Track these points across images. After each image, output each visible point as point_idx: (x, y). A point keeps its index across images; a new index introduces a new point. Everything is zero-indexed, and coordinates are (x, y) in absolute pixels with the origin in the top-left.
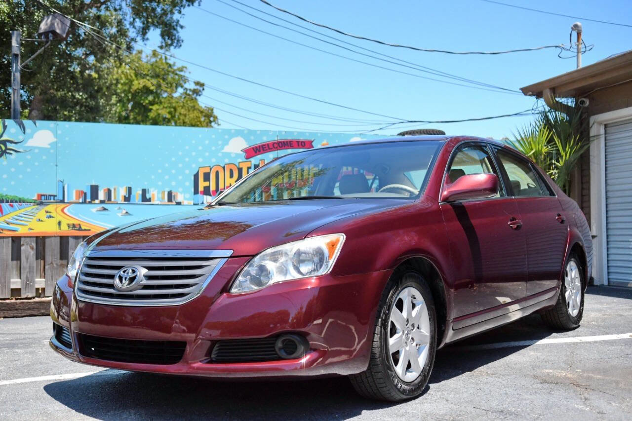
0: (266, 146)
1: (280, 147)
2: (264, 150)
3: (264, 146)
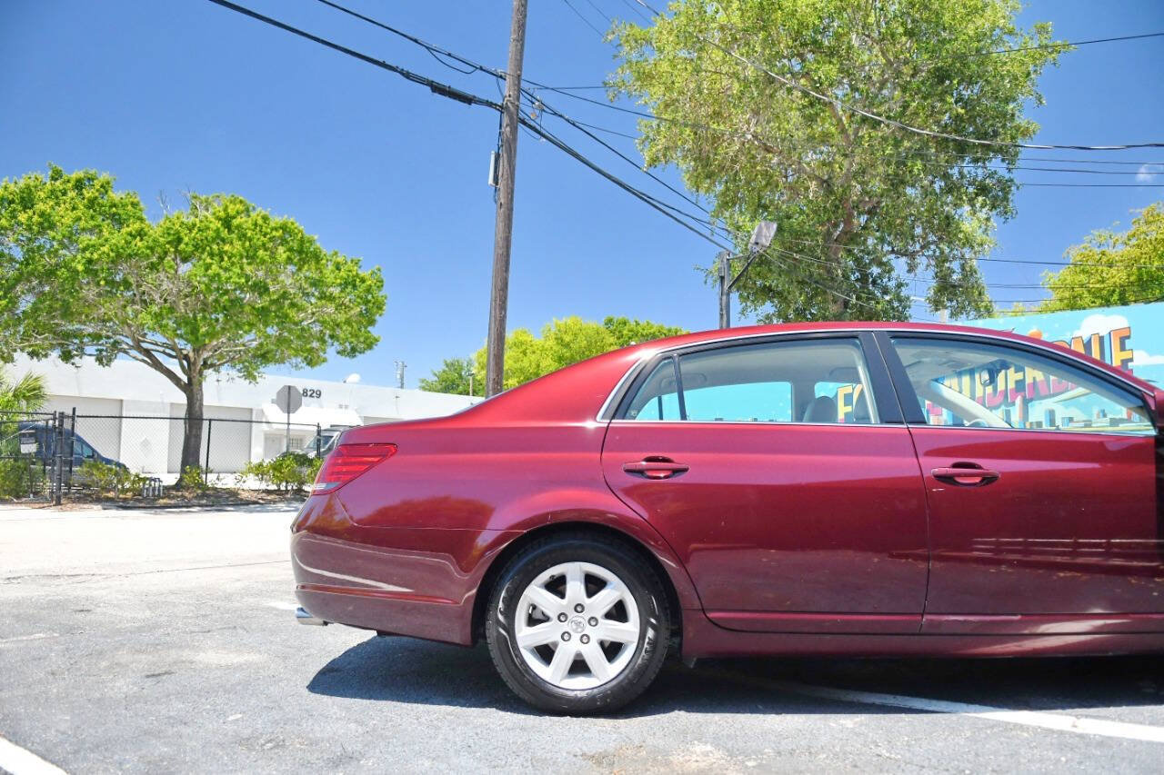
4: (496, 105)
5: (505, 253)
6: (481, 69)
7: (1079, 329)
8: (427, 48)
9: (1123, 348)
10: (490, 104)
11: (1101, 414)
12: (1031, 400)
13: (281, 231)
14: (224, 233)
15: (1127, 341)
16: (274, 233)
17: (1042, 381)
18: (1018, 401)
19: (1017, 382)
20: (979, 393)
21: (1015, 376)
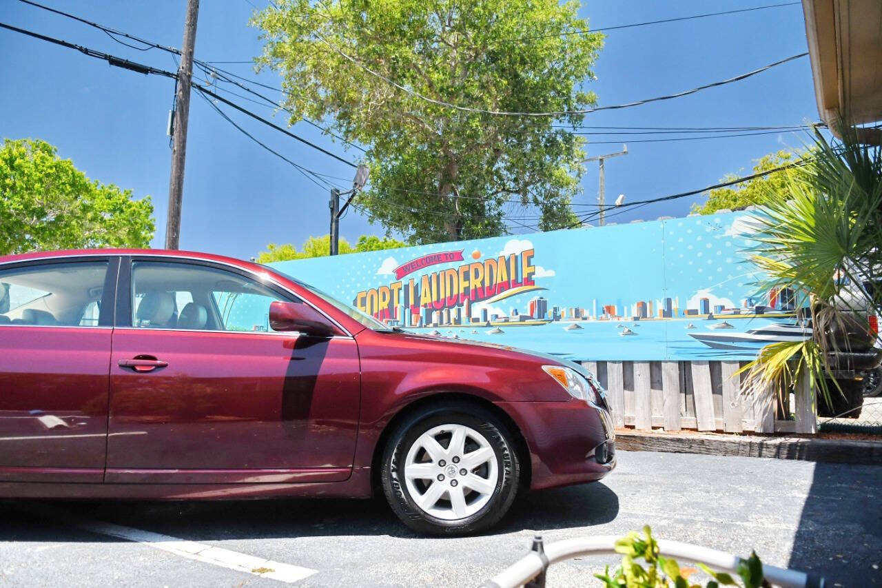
0: (415, 263)
1: (427, 263)
3: (413, 264)
4: (172, 74)
5: (177, 188)
6: (158, 46)
7: (503, 250)
8: (104, 30)
9: (529, 265)
10: (168, 74)
11: (515, 313)
12: (473, 302)
13: (54, 169)
14: (8, 171)
15: (532, 259)
16: (49, 171)
17: (479, 288)
18: (465, 302)
19: (465, 288)
20: (442, 296)
21: (464, 284)
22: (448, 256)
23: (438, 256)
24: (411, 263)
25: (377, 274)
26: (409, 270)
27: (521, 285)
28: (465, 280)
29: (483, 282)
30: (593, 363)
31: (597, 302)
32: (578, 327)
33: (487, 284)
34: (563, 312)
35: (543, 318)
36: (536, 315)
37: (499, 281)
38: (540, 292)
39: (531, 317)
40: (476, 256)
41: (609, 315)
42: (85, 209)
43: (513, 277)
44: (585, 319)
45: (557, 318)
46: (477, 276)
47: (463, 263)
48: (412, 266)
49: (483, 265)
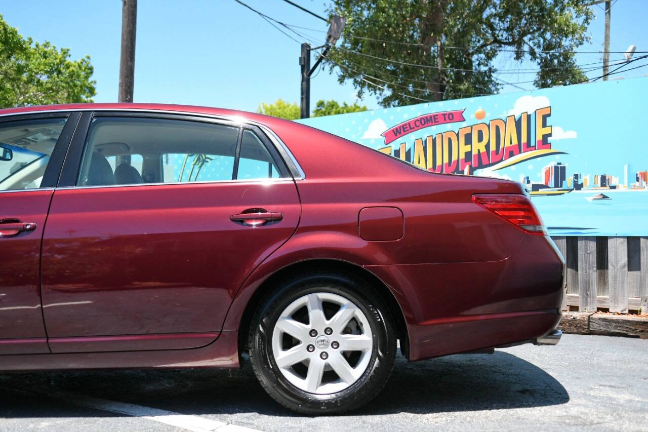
0: (408, 126)
1: (422, 125)
2: (404, 131)
3: (405, 127)
7: (513, 108)
9: (544, 125)
11: (526, 181)
12: (475, 169)
15: (548, 119)
17: (483, 153)
18: (466, 170)
19: (466, 153)
20: (439, 163)
21: (465, 149)
22: (446, 116)
23: (434, 116)
24: (403, 126)
25: (363, 138)
26: (400, 133)
27: (534, 148)
28: (466, 144)
29: (487, 146)
30: (622, 239)
31: (629, 166)
32: (605, 197)
33: (493, 148)
34: (586, 180)
35: (561, 186)
36: (552, 183)
37: (508, 144)
38: (557, 156)
39: (546, 186)
40: (480, 116)
41: (644, 183)
42: (20, 70)
43: (524, 140)
44: (614, 187)
45: (578, 187)
46: (480, 139)
47: (464, 124)
48: (404, 129)
49: (489, 126)
